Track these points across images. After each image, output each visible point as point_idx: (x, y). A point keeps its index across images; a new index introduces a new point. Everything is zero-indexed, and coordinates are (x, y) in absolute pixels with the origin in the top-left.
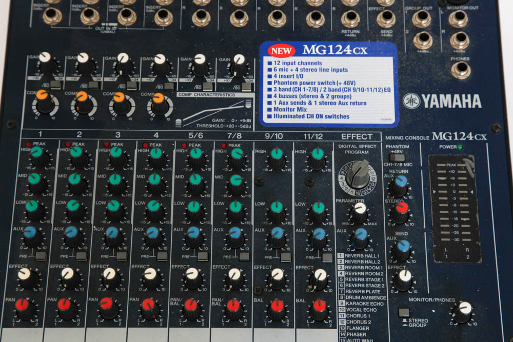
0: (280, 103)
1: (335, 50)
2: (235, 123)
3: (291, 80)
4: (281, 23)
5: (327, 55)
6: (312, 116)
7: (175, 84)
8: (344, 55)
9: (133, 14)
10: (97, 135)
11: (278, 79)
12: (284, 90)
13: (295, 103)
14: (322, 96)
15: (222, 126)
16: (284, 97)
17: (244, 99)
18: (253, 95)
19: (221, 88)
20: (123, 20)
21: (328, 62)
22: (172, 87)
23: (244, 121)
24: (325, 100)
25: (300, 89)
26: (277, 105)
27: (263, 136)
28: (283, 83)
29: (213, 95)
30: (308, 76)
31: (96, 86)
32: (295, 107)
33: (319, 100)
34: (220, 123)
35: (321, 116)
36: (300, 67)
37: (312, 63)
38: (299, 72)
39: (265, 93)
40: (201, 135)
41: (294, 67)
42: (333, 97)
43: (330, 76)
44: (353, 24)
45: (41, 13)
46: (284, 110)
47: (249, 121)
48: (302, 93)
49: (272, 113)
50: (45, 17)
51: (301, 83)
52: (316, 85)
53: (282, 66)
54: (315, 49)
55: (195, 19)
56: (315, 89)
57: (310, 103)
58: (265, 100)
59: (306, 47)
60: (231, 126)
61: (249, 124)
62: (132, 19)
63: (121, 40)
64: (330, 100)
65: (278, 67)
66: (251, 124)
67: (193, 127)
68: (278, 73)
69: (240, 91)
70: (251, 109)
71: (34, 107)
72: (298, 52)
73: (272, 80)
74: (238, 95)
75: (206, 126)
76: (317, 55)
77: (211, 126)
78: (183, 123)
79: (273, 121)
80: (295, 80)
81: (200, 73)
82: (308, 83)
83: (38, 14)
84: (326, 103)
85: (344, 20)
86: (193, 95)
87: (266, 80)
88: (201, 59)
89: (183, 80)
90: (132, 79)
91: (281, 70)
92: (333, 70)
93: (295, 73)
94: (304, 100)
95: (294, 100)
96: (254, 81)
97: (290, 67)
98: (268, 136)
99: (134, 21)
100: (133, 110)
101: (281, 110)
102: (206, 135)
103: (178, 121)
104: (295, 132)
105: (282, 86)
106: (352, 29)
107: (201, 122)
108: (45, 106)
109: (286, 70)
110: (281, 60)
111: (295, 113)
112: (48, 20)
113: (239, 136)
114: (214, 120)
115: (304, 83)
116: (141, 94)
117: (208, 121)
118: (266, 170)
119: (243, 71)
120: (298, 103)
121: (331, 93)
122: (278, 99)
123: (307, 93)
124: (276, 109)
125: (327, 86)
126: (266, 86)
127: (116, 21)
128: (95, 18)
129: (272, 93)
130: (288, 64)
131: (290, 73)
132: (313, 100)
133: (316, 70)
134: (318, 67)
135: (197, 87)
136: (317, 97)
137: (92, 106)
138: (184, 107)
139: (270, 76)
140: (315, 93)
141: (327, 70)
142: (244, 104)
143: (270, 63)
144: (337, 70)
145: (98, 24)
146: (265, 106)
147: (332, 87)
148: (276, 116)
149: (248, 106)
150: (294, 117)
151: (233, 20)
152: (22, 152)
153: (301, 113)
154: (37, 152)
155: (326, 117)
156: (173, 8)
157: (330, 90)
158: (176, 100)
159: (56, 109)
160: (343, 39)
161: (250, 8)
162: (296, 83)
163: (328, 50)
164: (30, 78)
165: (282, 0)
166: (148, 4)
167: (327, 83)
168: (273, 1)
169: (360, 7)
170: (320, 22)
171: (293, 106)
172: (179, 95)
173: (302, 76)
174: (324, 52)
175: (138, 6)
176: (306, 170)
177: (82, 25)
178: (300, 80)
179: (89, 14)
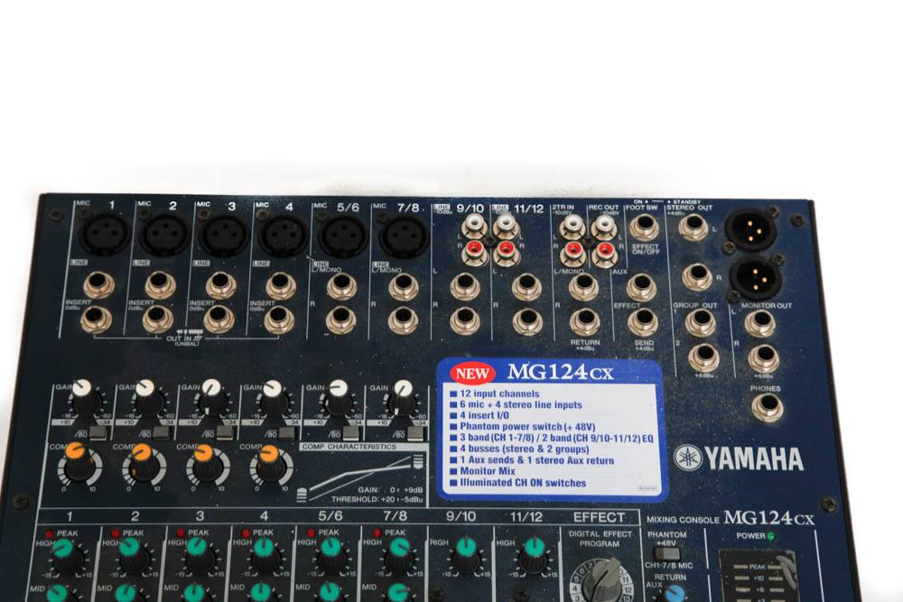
0: (471, 460)
1: (561, 372)
2: (396, 495)
3: (488, 421)
4: (471, 327)
5: (548, 380)
6: (524, 483)
7: (297, 429)
8: (576, 380)
9: (230, 314)
10: (165, 516)
11: (467, 420)
12: (477, 438)
13: (495, 461)
14: (540, 449)
15: (374, 499)
16: (476, 450)
17: (412, 454)
18: (425, 447)
19: (373, 435)
20: (212, 325)
21: (549, 392)
22: (292, 435)
23: (411, 490)
24: (546, 455)
25: (503, 437)
26: (466, 464)
27: (442, 516)
28: (476, 427)
29: (359, 448)
30: (517, 416)
31: (166, 433)
32: (496, 466)
33: (536, 455)
34: (370, 495)
35: (539, 483)
36: (504, 400)
37: (523, 394)
38: (502, 409)
39: (447, 443)
40: (338, 515)
41: (493, 400)
42: (559, 450)
43: (554, 416)
44: (589, 329)
45: (78, 314)
46: (477, 472)
47: (420, 490)
48: (508, 443)
49: (458, 477)
50: (84, 320)
51: (505, 428)
52: (530, 431)
53: (473, 399)
54: (527, 370)
55: (331, 322)
56: (529, 438)
57: (521, 460)
58: (447, 455)
59: (513, 366)
60: (390, 499)
61: (419, 496)
62: (227, 323)
63: (210, 356)
64: (554, 455)
65: (467, 401)
66: (422, 496)
67: (327, 501)
68: (467, 410)
69: (405, 440)
70: (423, 470)
71: (61, 472)
72: (500, 376)
73: (458, 421)
74: (401, 447)
75: (347, 499)
76: (531, 381)
77: (355, 499)
78: (310, 494)
79: (460, 490)
80: (495, 421)
81: (339, 412)
82: (517, 427)
83: (72, 317)
84: (547, 461)
85: (575, 324)
86: (326, 447)
87: (447, 421)
88: (339, 388)
89: (309, 423)
90: (226, 422)
91: (472, 405)
92: (559, 405)
93: (495, 409)
94: (511, 455)
95: (493, 455)
96: (427, 423)
97: (487, 400)
98: (450, 517)
99: (231, 325)
100: (226, 473)
101: (472, 472)
102: (348, 515)
103: (302, 492)
104: (496, 510)
105: (475, 433)
106: (587, 338)
107: (340, 493)
108: (80, 469)
109: (481, 405)
110: (473, 388)
111: (497, 476)
112: (88, 326)
113: (403, 516)
114: (361, 490)
115: (511, 427)
116: (240, 446)
117: (352, 491)
118: (448, 574)
119: (409, 407)
120: (501, 460)
121: (556, 444)
122: (467, 454)
123: (516, 443)
124: (464, 471)
125: (549, 433)
126: (447, 433)
127: (201, 326)
128: (166, 323)
129: (458, 444)
130: (484, 395)
131: (486, 410)
132: (525, 456)
133: (529, 405)
134: (532, 400)
135: (334, 434)
136: (532, 450)
137: (157, 467)
138: (311, 468)
139: (453, 416)
140: (528, 444)
141: (548, 405)
142: (411, 462)
143: (453, 394)
144: (564, 406)
145: (172, 332)
146: (447, 466)
147: (557, 433)
148: (464, 482)
149: (418, 465)
150: (496, 483)
151: (394, 324)
152: (37, 548)
153: (506, 477)
154: (63, 548)
155: (548, 484)
156: (296, 304)
157: (553, 438)
158: (297, 456)
159: (98, 473)
160: (574, 355)
161: (420, 303)
162: (497, 427)
163: (549, 373)
164: (56, 422)
165: (472, 293)
166: (254, 298)
167: (548, 426)
168: (457, 291)
169: (600, 303)
170: (533, 329)
171: (492, 466)
172: (303, 447)
173: (506, 415)
174: (543, 374)
175: (237, 302)
176: (515, 574)
177: (144, 332)
178: (502, 422)
179: (156, 315)
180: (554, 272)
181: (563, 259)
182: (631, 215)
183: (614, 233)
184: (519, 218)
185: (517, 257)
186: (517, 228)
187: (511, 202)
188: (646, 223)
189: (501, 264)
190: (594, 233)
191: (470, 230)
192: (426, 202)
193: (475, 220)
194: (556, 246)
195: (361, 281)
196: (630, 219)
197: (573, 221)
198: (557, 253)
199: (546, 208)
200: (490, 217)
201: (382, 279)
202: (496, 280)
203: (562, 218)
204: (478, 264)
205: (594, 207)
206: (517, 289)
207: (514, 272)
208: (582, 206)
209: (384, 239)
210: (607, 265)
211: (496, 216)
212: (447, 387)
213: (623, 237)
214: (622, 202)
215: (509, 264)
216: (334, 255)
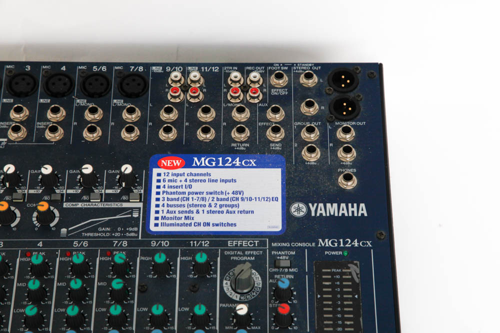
0: (168, 212)
2: (121, 232)
3: (181, 190)
4: (172, 136)
5: (217, 167)
6: (199, 224)
7: (62, 195)
8: (233, 166)
9: (24, 129)
11: (166, 189)
12: (172, 200)
13: (182, 212)
14: (210, 206)
15: (108, 234)
16: (171, 206)
17: (132, 209)
18: (141, 205)
19: (109, 198)
20: (13, 136)
21: (216, 173)
22: (59, 198)
23: (131, 229)
24: (213, 209)
25: (188, 199)
26: (165, 214)
27: (148, 244)
28: (171, 193)
29: (100, 205)
30: (196, 187)
32: (183, 215)
33: (207, 209)
34: (105, 232)
35: (208, 224)
36: (189, 178)
37: (201, 175)
38: (188, 183)
39: (153, 202)
40: (86, 244)
41: (183, 178)
42: (221, 206)
43: (220, 187)
44: (243, 137)
46: (171, 218)
48: (191, 202)
49: (159, 222)
51: (189, 193)
52: (205, 195)
53: (171, 177)
54: (204, 161)
55: (86, 135)
56: (203, 199)
57: (198, 212)
58: (153, 209)
59: (196, 159)
60: (117, 234)
62: (23, 133)
64: (218, 209)
65: (167, 178)
66: (137, 232)
67: (79, 236)
68: (167, 184)
69: (128, 201)
70: (138, 218)
72: (188, 164)
73: (161, 190)
74: (125, 205)
75: (91, 235)
76: (207, 167)
77: (96, 235)
78: (68, 232)
79: (160, 229)
80: (184, 190)
81: (89, 183)
82: (196, 193)
84: (214, 212)
85: (235, 134)
86: (80, 205)
87: (154, 190)
88: (88, 169)
89: (70, 191)
90: (19, 191)
91: (170, 181)
92: (222, 181)
93: (184, 183)
94: (192, 209)
95: (181, 209)
96: (142, 191)
97: (179, 178)
98: (153, 244)
99: (24, 136)
100: (18, 220)
101: (168, 219)
102: (91, 244)
103: (64, 231)
104: (181, 240)
105: (170, 196)
106: (241, 142)
107: (86, 231)
109: (175, 181)
110: (171, 171)
111: (183, 221)
113: (125, 244)
114: (100, 229)
115: (193, 193)
116: (27, 205)
117: (95, 230)
118: (151, 276)
119: (131, 181)
120: (186, 212)
121: (219, 203)
122: (166, 209)
123: (195, 202)
124: (163, 218)
125: (215, 196)
126: (154, 196)
127: (6, 136)
129: (161, 203)
130: (178, 175)
131: (178, 184)
132: (201, 209)
133: (205, 181)
134: (206, 178)
135: (85, 198)
136: (205, 206)
138: (70, 217)
139: (158, 187)
140: (203, 203)
141: (216, 181)
142: (131, 213)
143: (159, 175)
144: (226, 181)
146: (153, 215)
147: (220, 196)
148: (162, 224)
149: (135, 215)
150: (182, 225)
151: (125, 135)
153: (188, 222)
155: (213, 225)
156: (64, 124)
157: (218, 199)
158: (62, 211)
160: (233, 152)
161: (141, 123)
162: (184, 193)
163: (218, 162)
165: (173, 116)
166: (39, 121)
167: (216, 193)
168: (164, 116)
169: (250, 123)
170: (211, 136)
171: (180, 215)
172: (65, 205)
173: (190, 187)
174: (214, 164)
175: (28, 123)
176: (191, 276)
178: (188, 190)
180: (223, 105)
181: (229, 98)
182: (271, 72)
183: (261, 83)
184: (203, 74)
185: (201, 96)
186: (202, 80)
187: (199, 66)
188: (279, 76)
189: (192, 101)
190: (249, 82)
191: (173, 81)
192: (147, 66)
193: (176, 75)
194: (225, 90)
195: (106, 110)
196: (270, 74)
197: (235, 75)
198: (226, 94)
199: (220, 69)
200: (185, 74)
201: (118, 110)
202: (188, 111)
203: (228, 75)
204: (178, 100)
205: (250, 68)
206: (200, 115)
207: (198, 105)
208: (242, 67)
209: (121, 87)
210: (256, 101)
211: (189, 73)
213: (266, 86)
214: (266, 65)
215: (197, 100)
216: (90, 96)
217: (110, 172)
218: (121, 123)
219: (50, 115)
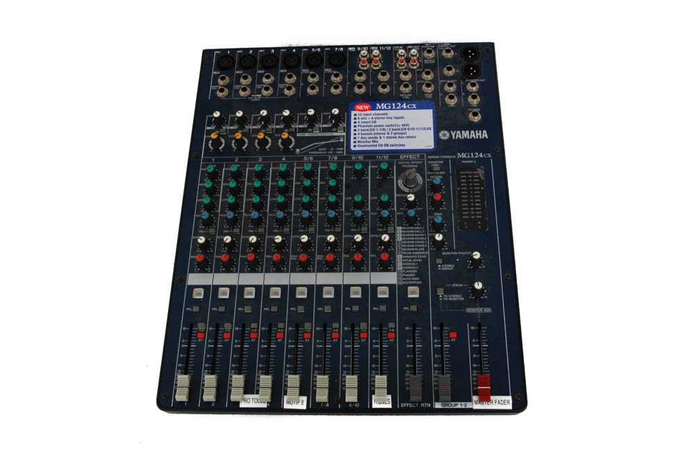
0: (362, 138)
1: (396, 106)
2: (333, 151)
3: (369, 124)
4: (363, 90)
5: (391, 109)
6: (382, 145)
7: (296, 129)
8: (402, 109)
9: (271, 89)
10: (247, 160)
11: (360, 124)
12: (364, 130)
13: (371, 138)
14: (388, 133)
15: (325, 152)
16: (364, 134)
17: (339, 136)
18: (344, 134)
19: (325, 130)
20: (265, 93)
21: (392, 113)
22: (294, 130)
23: (339, 149)
24: (390, 135)
25: (374, 130)
26: (360, 139)
27: (350, 158)
28: (363, 126)
29: (320, 135)
30: (379, 122)
31: (247, 131)
32: (371, 140)
33: (386, 135)
34: (323, 151)
35: (387, 145)
36: (374, 117)
37: (382, 114)
38: (374, 120)
39: (352, 132)
40: (311, 158)
41: (370, 117)
42: (395, 134)
43: (394, 122)
44: (408, 90)
45: (216, 91)
46: (364, 142)
47: (342, 149)
48: (376, 132)
49: (357, 144)
50: (218, 92)
51: (375, 126)
52: (384, 127)
53: (362, 116)
54: (384, 106)
55: (309, 91)
56: (384, 129)
57: (380, 138)
58: (352, 136)
59: (378, 105)
60: (331, 152)
61: (342, 151)
62: (270, 92)
63: (264, 103)
64: (393, 135)
65: (360, 117)
66: (343, 151)
67: (307, 153)
68: (360, 120)
69: (336, 132)
70: (343, 142)
71: (210, 145)
72: (373, 108)
73: (357, 124)
74: (335, 134)
75: (315, 153)
76: (385, 109)
77: (318, 153)
78: (301, 151)
79: (357, 149)
80: (371, 124)
81: (312, 121)
82: (379, 126)
83: (214, 92)
84: (391, 138)
85: (402, 89)
86: (307, 135)
87: (353, 124)
88: (311, 112)
89: (300, 126)
90: (270, 127)
91: (362, 118)
92: (395, 118)
93: (371, 120)
94: (377, 136)
95: (370, 136)
96: (345, 126)
97: (368, 117)
98: (354, 158)
99: (271, 93)
100: (270, 144)
101: (362, 142)
102: (315, 158)
103: (298, 150)
104: (371, 156)
105: (363, 128)
106: (407, 94)
107: (312, 151)
108: (216, 142)
109: (366, 119)
110: (362, 113)
111: (371, 143)
112: (220, 94)
113: (336, 158)
114: (320, 149)
115: (377, 126)
116: (275, 135)
117: (317, 150)
118: (352, 178)
119: (338, 119)
120: (373, 138)
121: (394, 132)
122: (360, 136)
123: (379, 132)
124: (359, 142)
125: (391, 128)
126: (352, 128)
127: (260, 93)
128: (248, 92)
129: (357, 132)
130: (367, 115)
131: (368, 120)
132: (382, 136)
133: (384, 118)
134: (385, 116)
135: (310, 130)
136: (385, 134)
137: (245, 143)
138: (301, 142)
139: (355, 123)
140: (383, 132)
141: (391, 118)
142: (339, 139)
143: (355, 115)
144: (398, 118)
145: (250, 96)
146: (352, 140)
147: (394, 128)
148: (359, 146)
149: (341, 140)
150: (370, 146)
151: (333, 90)
152: (202, 171)
153: (375, 144)
154: (211, 169)
155: (391, 146)
156: (296, 84)
157: (393, 130)
158: (296, 138)
159: (223, 145)
160: (402, 100)
161: (343, 83)
162: (371, 126)
163: (392, 106)
164: (208, 128)
165: (363, 78)
166: (280, 83)
167: (391, 125)
168: (357, 78)
169: (412, 81)
170: (387, 90)
171: (370, 140)
172: (298, 135)
173: (375, 122)
174: (390, 107)
175: (274, 85)
176: (378, 177)
177: (240, 96)
178: (374, 124)
179: (244, 90)
180: (394, 70)
181: (398, 66)
182: (424, 49)
183: (418, 56)
184: (381, 52)
185: (380, 65)
186: (380, 56)
187: (378, 46)
188: (429, 52)
189: (374, 68)
190: (410, 56)
191: (362, 56)
192: (346, 47)
193: (364, 52)
194: (395, 61)
195: (321, 76)
196: (423, 51)
197: (401, 51)
198: (396, 64)
199: (392, 48)
200: (370, 51)
201: (329, 75)
202: (372, 75)
203: (397, 51)
204: (365, 68)
205: (410, 47)
206: (380, 77)
207: (379, 70)
208: (405, 46)
209: (329, 61)
210: (415, 68)
211: (372, 51)
212: (353, 113)
213: (421, 58)
214: (420, 45)
215: (377, 68)
216: (311, 67)
217: (325, 114)
218: (331, 84)
219: (287, 79)
